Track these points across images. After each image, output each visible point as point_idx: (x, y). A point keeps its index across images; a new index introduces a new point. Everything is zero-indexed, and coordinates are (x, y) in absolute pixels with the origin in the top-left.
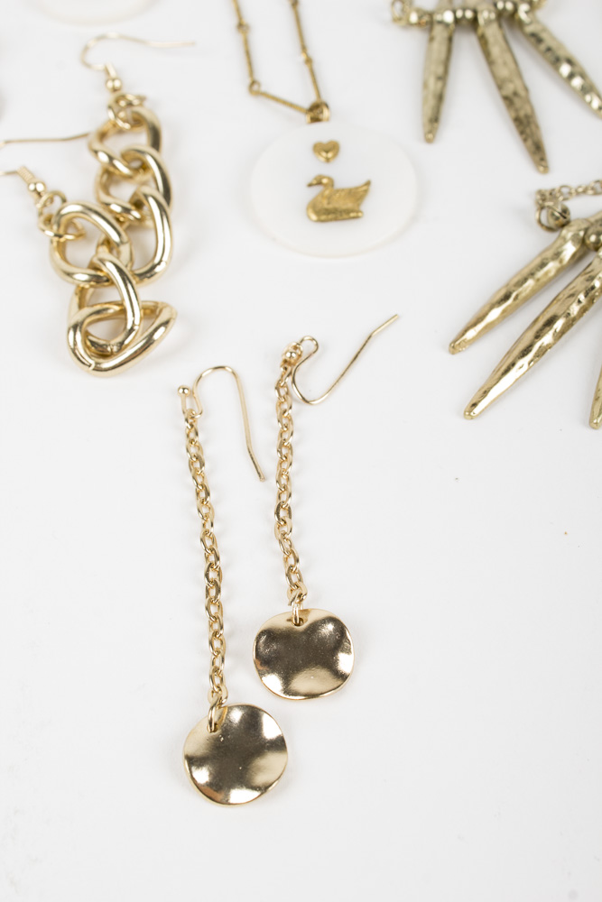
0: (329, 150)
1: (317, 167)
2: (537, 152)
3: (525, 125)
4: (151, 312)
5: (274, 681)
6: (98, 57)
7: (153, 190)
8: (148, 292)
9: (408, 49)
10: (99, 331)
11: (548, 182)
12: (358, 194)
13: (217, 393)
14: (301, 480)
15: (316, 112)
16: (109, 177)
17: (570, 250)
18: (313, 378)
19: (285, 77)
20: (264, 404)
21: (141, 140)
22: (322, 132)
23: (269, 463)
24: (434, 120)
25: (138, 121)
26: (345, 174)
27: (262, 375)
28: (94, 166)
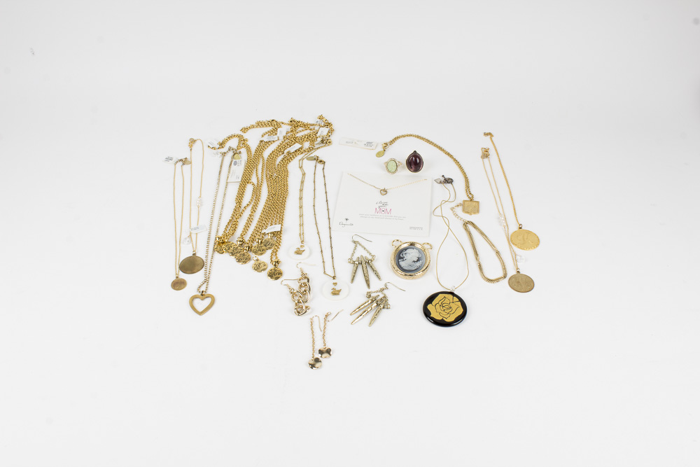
0: (335, 284)
1: (333, 287)
2: (368, 285)
3: (367, 281)
4: (306, 307)
5: (320, 355)
6: (300, 266)
7: (308, 289)
8: (306, 304)
9: (350, 267)
10: (299, 310)
11: (369, 291)
12: (339, 291)
13: (316, 320)
14: (327, 331)
15: (334, 278)
16: (301, 286)
17: (370, 301)
18: (330, 318)
19: (330, 271)
20: (322, 321)
21: (306, 281)
22: (335, 281)
23: (322, 330)
24: (353, 280)
25: (305, 278)
26: (337, 288)
27: (322, 317)
28: (299, 285)
